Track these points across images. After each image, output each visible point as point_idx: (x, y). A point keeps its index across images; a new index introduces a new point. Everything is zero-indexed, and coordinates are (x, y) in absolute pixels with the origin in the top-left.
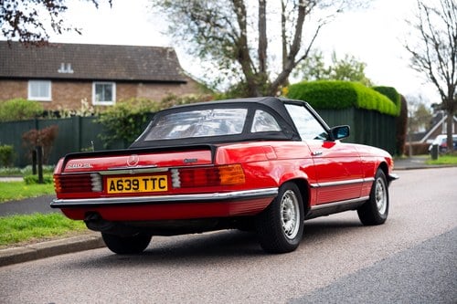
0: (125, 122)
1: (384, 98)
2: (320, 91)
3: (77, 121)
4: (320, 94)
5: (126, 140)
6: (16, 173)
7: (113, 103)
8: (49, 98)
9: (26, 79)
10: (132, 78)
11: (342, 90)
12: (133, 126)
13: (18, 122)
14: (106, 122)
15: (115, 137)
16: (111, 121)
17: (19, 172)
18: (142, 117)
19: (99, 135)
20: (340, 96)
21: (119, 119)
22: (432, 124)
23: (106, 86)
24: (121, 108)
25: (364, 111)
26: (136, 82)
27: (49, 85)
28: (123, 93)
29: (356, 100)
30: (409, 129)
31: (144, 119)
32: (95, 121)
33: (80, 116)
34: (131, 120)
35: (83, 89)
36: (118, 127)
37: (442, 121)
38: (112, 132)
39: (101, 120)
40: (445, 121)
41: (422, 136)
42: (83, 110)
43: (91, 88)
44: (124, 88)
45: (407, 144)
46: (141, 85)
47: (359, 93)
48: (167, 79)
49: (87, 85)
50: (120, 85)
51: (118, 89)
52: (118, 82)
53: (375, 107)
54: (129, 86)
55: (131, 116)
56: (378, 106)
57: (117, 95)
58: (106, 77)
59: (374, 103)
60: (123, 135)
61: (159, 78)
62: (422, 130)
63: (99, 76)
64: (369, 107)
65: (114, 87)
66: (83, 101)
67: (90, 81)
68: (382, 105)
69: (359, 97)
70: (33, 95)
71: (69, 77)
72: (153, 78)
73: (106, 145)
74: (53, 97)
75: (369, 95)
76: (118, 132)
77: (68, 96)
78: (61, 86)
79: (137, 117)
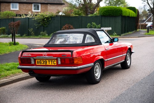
0: (43, 20)
1: (131, 11)
2: (110, 10)
3: (27, 19)
4: (110, 11)
5: (44, 26)
6: (7, 37)
7: (39, 11)
8: (18, 9)
9: (10, 2)
10: (46, 2)
11: (117, 10)
12: (46, 21)
13: (7, 19)
14: (37, 20)
15: (40, 25)
16: (39, 19)
17: (8, 36)
18: (49, 18)
19: (35, 24)
20: (117, 12)
21: (41, 19)
22: (148, 17)
23: (37, 5)
24: (42, 15)
25: (125, 17)
26: (47, 4)
27: (18, 5)
28: (43, 7)
29: (122, 13)
30: (140, 19)
31: (50, 19)
32: (33, 19)
33: (28, 17)
34: (45, 19)
35: (29, 6)
36: (41, 22)
37: (151, 16)
38: (39, 23)
39: (35, 19)
40: (152, 16)
41: (144, 21)
42: (29, 15)
43: (32, 6)
44: (43, 6)
45: (139, 24)
46: (49, 5)
47: (123, 11)
48: (58, 3)
49: (31, 4)
50: (42, 5)
51: (41, 6)
52: (41, 4)
53: (128, 15)
54: (45, 5)
55: (46, 18)
56: (129, 15)
57: (41, 8)
58: (37, 2)
59: (128, 14)
60: (43, 24)
61: (55, 2)
62: (144, 19)
63: (35, 2)
64: (126, 15)
65: (40, 5)
66: (29, 12)
67: (32, 3)
68: (131, 14)
69: (123, 12)
70: (12, 8)
71: (24, 2)
72: (53, 3)
73: (37, 27)
74: (19, 9)
75: (126, 11)
76: (41, 23)
77: (24, 8)
78: (22, 5)
79: (48, 18)
